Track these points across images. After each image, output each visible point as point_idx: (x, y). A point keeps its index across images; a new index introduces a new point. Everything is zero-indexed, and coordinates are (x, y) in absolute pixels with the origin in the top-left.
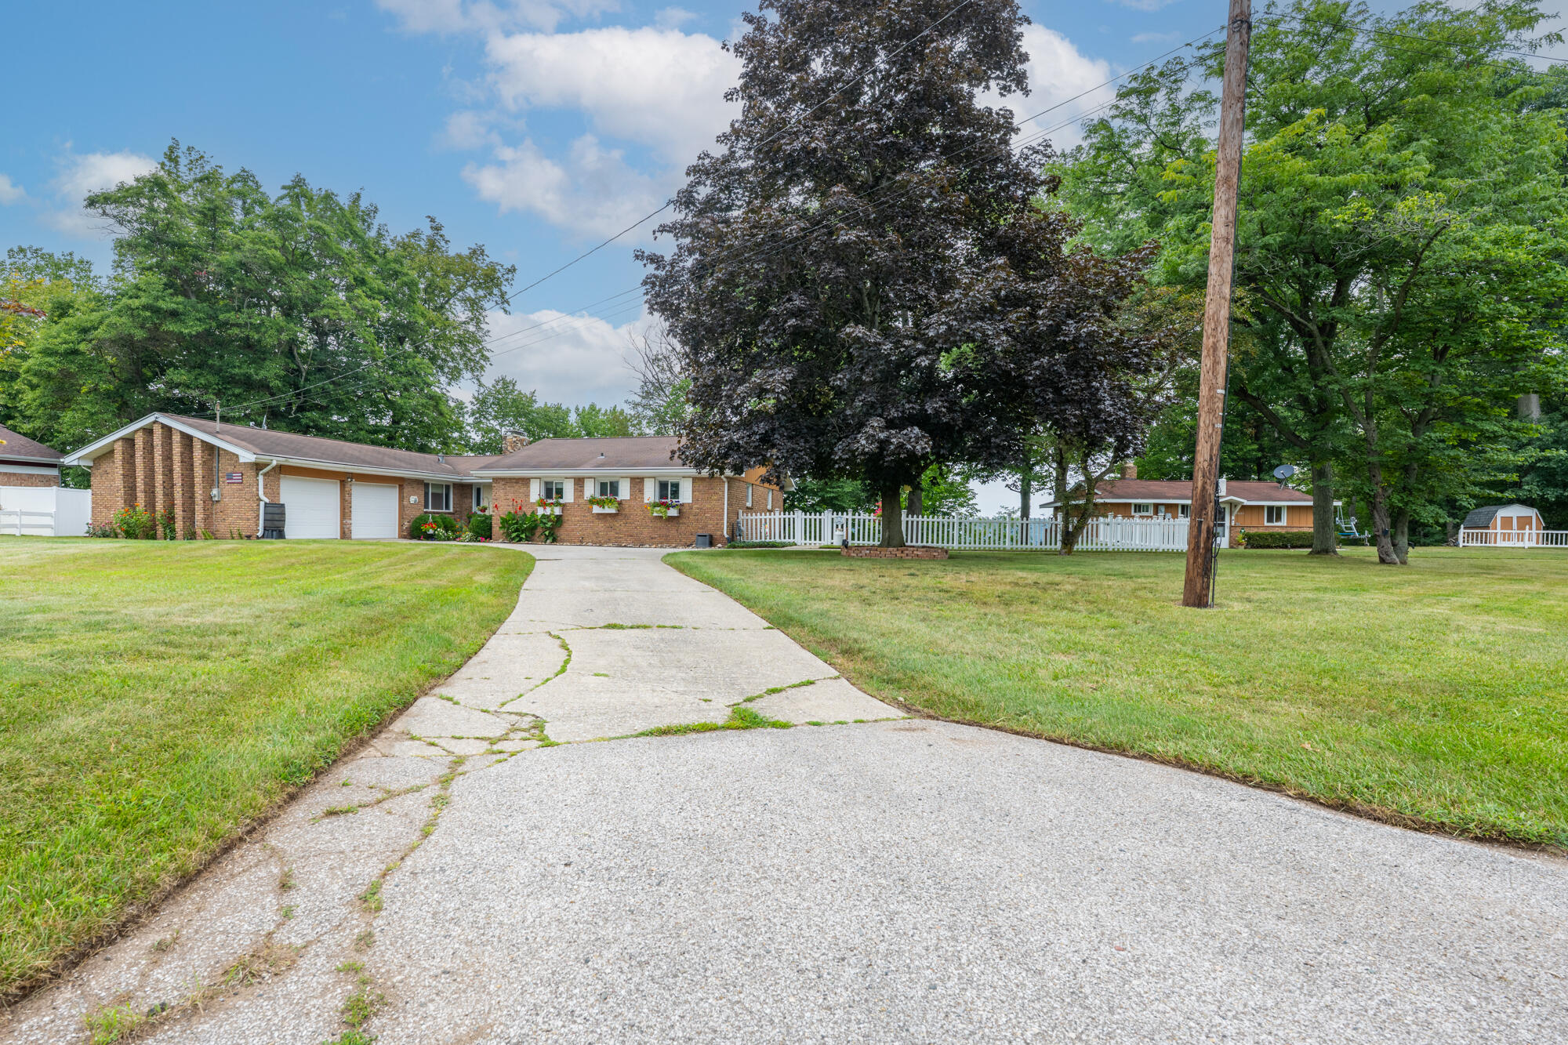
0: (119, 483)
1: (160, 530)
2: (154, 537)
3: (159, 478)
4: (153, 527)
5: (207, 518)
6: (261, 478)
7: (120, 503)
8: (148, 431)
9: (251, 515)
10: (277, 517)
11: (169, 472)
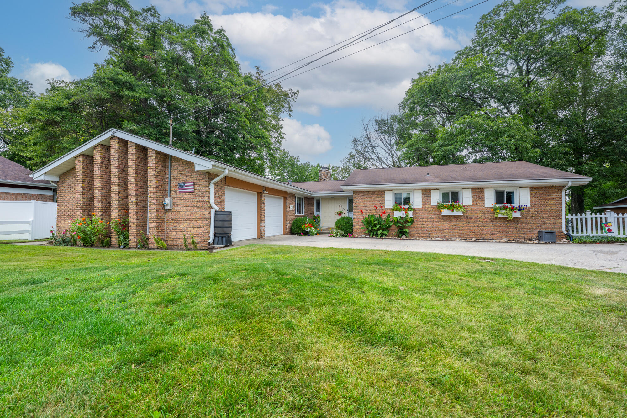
0: (79, 194)
1: (115, 237)
2: (109, 245)
3: (115, 189)
4: (109, 235)
5: (160, 226)
6: (212, 187)
7: (79, 212)
8: (106, 147)
9: (202, 222)
10: (226, 224)
11: (124, 183)
